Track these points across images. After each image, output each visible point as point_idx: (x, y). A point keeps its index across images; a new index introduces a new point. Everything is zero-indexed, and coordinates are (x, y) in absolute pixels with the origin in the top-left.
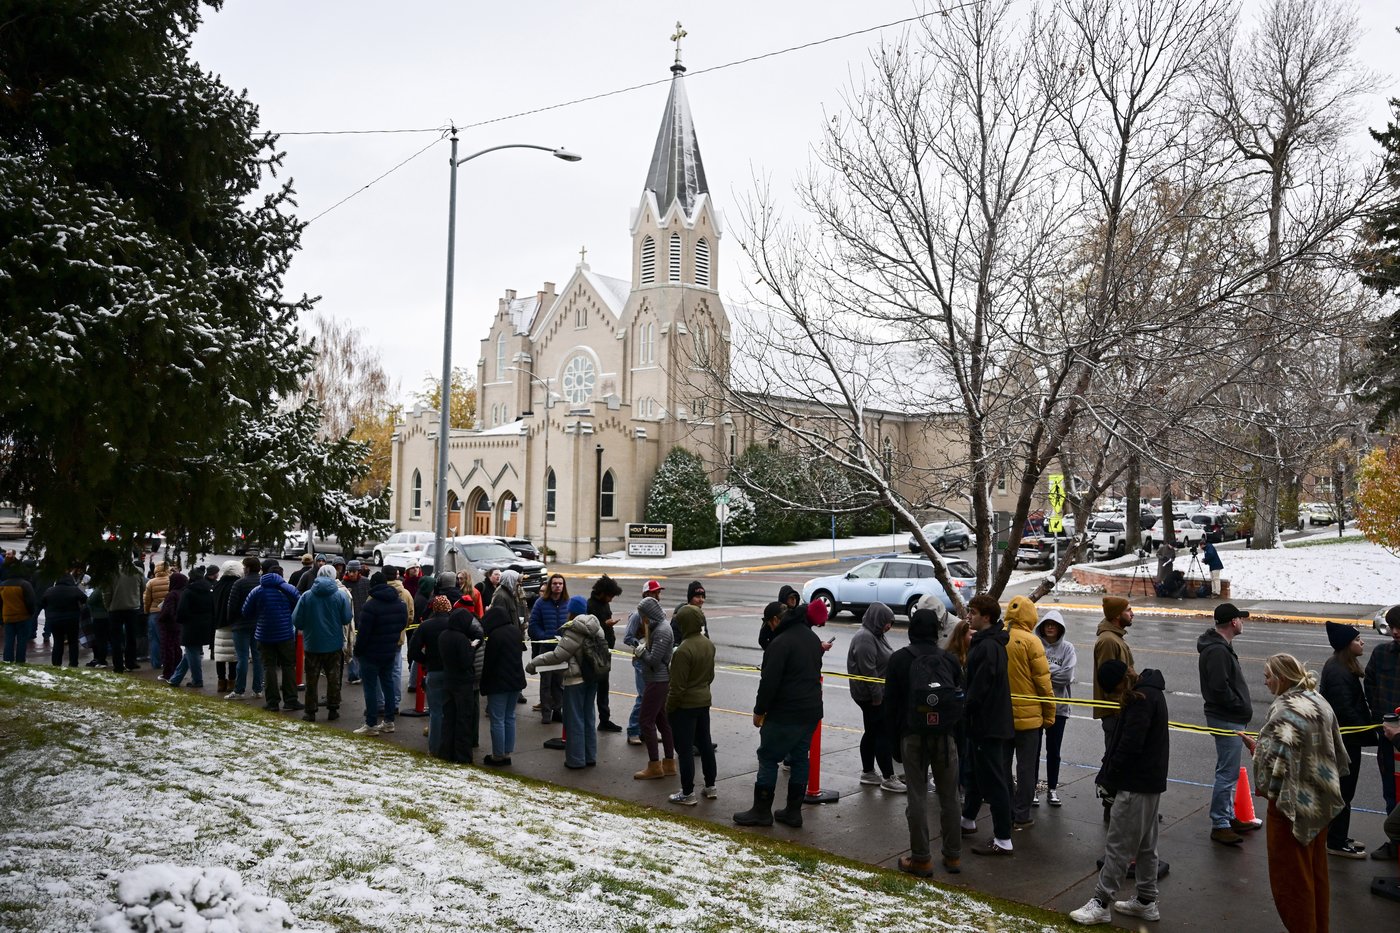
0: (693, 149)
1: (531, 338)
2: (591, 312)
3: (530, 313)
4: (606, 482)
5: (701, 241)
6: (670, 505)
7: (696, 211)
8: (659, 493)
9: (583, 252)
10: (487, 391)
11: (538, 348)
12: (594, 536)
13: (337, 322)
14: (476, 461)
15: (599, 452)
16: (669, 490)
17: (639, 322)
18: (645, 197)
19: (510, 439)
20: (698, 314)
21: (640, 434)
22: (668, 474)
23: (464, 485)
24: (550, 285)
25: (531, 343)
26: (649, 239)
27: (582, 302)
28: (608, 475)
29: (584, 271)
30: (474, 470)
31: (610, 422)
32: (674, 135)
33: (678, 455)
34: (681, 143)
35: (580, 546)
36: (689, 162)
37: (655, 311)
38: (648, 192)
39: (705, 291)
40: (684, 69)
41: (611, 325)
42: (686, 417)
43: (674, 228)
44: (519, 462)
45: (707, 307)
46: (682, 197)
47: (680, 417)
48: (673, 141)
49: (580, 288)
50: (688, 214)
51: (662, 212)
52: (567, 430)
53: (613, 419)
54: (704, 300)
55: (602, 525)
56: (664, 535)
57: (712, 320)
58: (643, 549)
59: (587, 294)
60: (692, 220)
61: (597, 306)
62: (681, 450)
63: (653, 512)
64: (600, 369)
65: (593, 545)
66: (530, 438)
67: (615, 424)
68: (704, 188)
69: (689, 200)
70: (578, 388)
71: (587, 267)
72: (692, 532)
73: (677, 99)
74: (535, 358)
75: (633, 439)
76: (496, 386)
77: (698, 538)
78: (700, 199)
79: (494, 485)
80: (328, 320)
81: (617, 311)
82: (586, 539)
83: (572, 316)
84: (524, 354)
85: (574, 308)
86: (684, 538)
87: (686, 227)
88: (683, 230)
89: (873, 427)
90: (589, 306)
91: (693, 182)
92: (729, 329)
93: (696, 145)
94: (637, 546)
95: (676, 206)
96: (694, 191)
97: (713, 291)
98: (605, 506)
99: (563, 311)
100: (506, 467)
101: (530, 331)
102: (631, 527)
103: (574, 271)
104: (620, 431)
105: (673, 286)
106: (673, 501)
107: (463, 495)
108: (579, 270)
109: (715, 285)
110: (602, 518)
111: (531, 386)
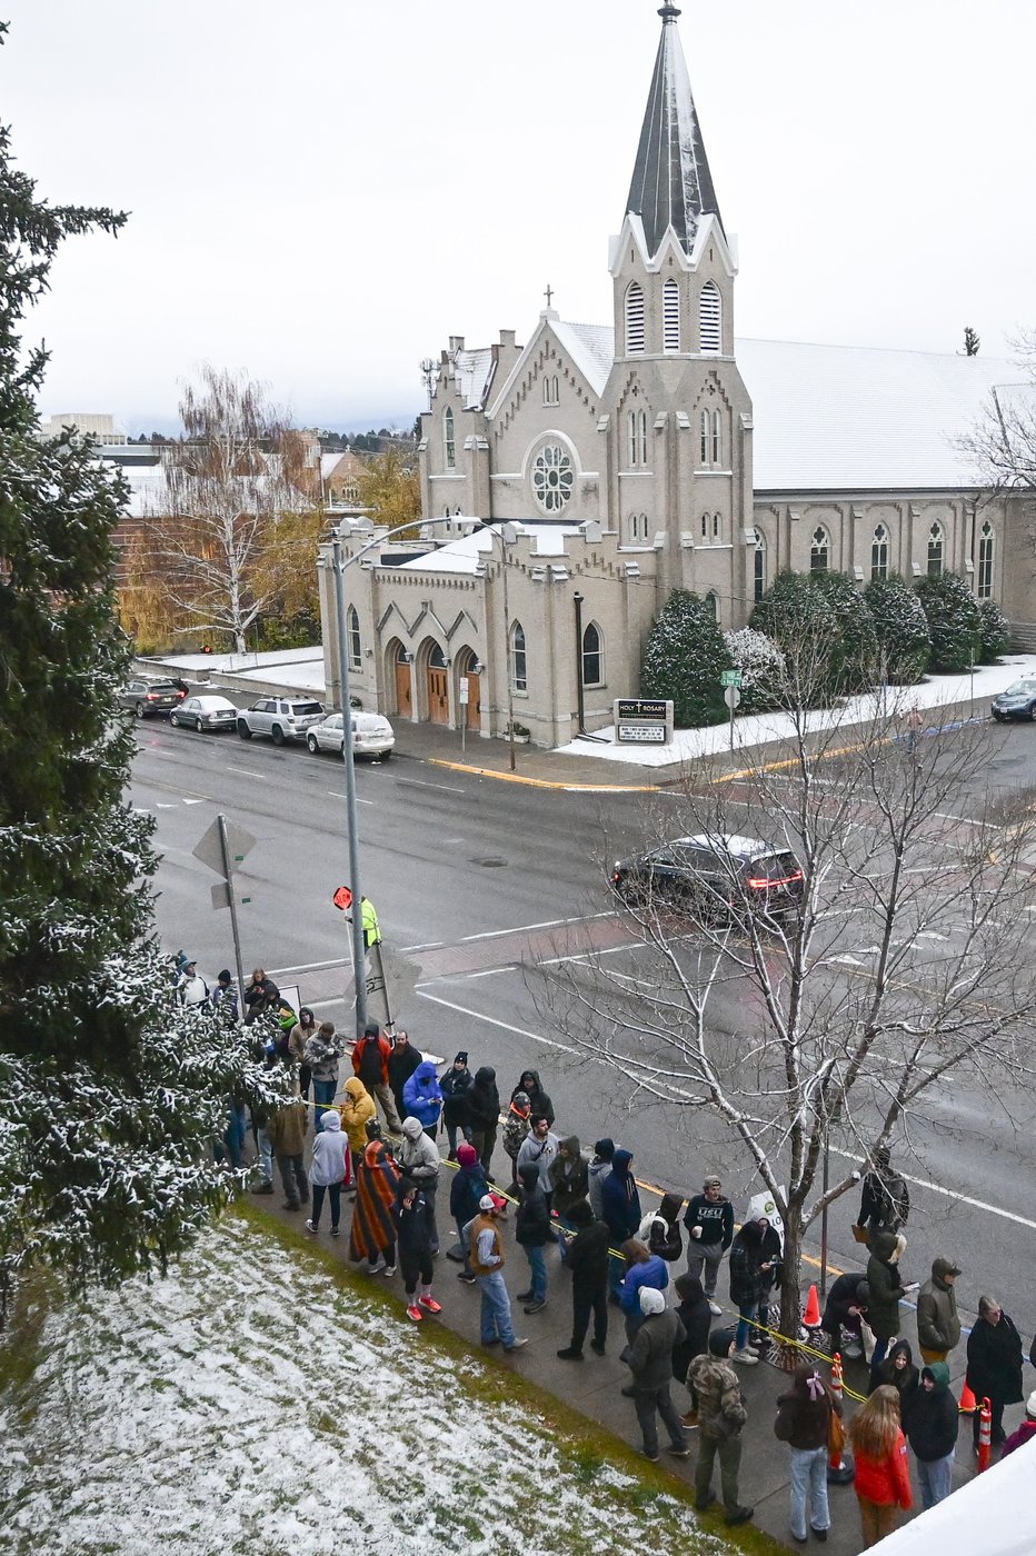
0: (693, 142)
1: (487, 414)
2: (564, 383)
3: (482, 377)
4: (589, 640)
5: (709, 286)
6: (672, 669)
7: (699, 243)
8: (656, 653)
9: (549, 294)
10: (436, 487)
11: (497, 428)
12: (576, 710)
13: (230, 375)
14: (425, 604)
15: (578, 602)
16: (669, 650)
17: (626, 407)
18: (626, 223)
19: (464, 579)
20: (706, 394)
21: (630, 573)
22: (668, 629)
23: (411, 633)
24: (507, 334)
25: (487, 421)
26: (635, 286)
27: (550, 367)
28: (591, 629)
29: (551, 323)
30: (423, 615)
31: (590, 560)
32: (665, 124)
33: (681, 602)
34: (676, 135)
35: (560, 727)
36: (688, 165)
37: (646, 394)
38: (632, 215)
39: (715, 360)
40: (677, 13)
41: (590, 403)
42: (691, 544)
43: (669, 272)
44: (478, 612)
45: (718, 383)
46: (680, 225)
47: (685, 544)
48: (665, 132)
49: (547, 346)
50: (687, 249)
51: (652, 251)
52: (535, 577)
53: (594, 555)
54: (714, 374)
55: (585, 694)
56: (663, 715)
57: (726, 400)
58: (636, 734)
59: (558, 356)
60: (693, 259)
61: (571, 374)
62: (683, 593)
63: (651, 679)
64: (578, 465)
65: (576, 722)
66: (489, 581)
67: (597, 561)
68: (712, 206)
69: (689, 227)
70: (552, 489)
71: (556, 317)
72: (701, 705)
73: (668, 64)
74: (493, 442)
75: (622, 580)
76: (444, 480)
77: (709, 712)
78: (705, 222)
79: (449, 637)
80: (219, 373)
81: (599, 386)
82: (565, 717)
83: (538, 386)
84: (479, 438)
85: (541, 374)
86: (691, 713)
87: (686, 269)
88: (682, 273)
89: (964, 513)
90: (560, 373)
91: (694, 196)
92: (750, 410)
93: (697, 135)
94: (629, 729)
95: (671, 237)
96: (696, 213)
97: (727, 357)
98: (589, 670)
99: (526, 379)
100: (461, 615)
101: (484, 404)
102: (621, 703)
103: (537, 322)
104: (604, 570)
105: (670, 358)
106: (675, 665)
107: (412, 646)
108: (544, 318)
109: (730, 349)
110: (585, 686)
111: (490, 480)
